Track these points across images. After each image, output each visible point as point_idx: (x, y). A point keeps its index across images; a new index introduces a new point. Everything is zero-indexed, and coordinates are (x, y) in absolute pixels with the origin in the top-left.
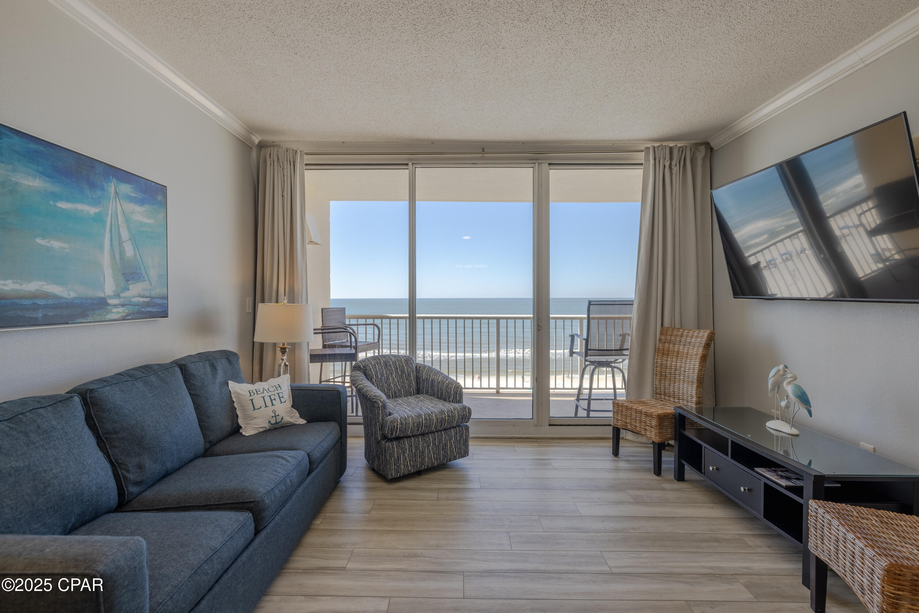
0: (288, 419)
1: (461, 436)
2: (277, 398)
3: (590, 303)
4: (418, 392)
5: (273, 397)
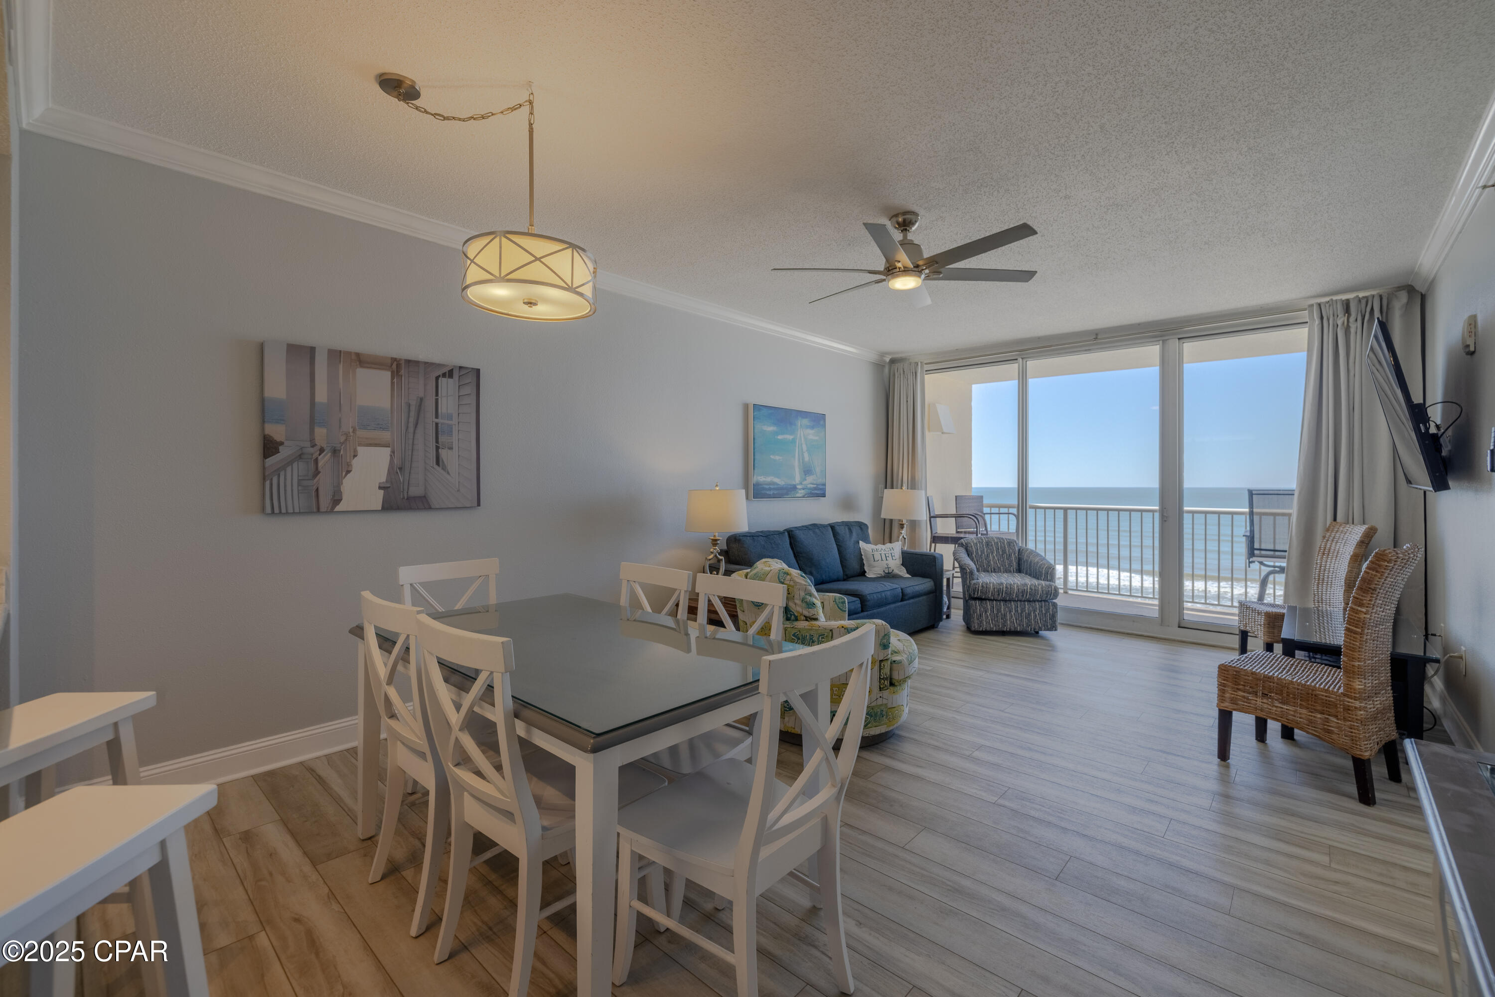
0: (896, 571)
1: (1047, 610)
2: (890, 556)
3: (1251, 493)
4: (1019, 571)
5: (887, 555)
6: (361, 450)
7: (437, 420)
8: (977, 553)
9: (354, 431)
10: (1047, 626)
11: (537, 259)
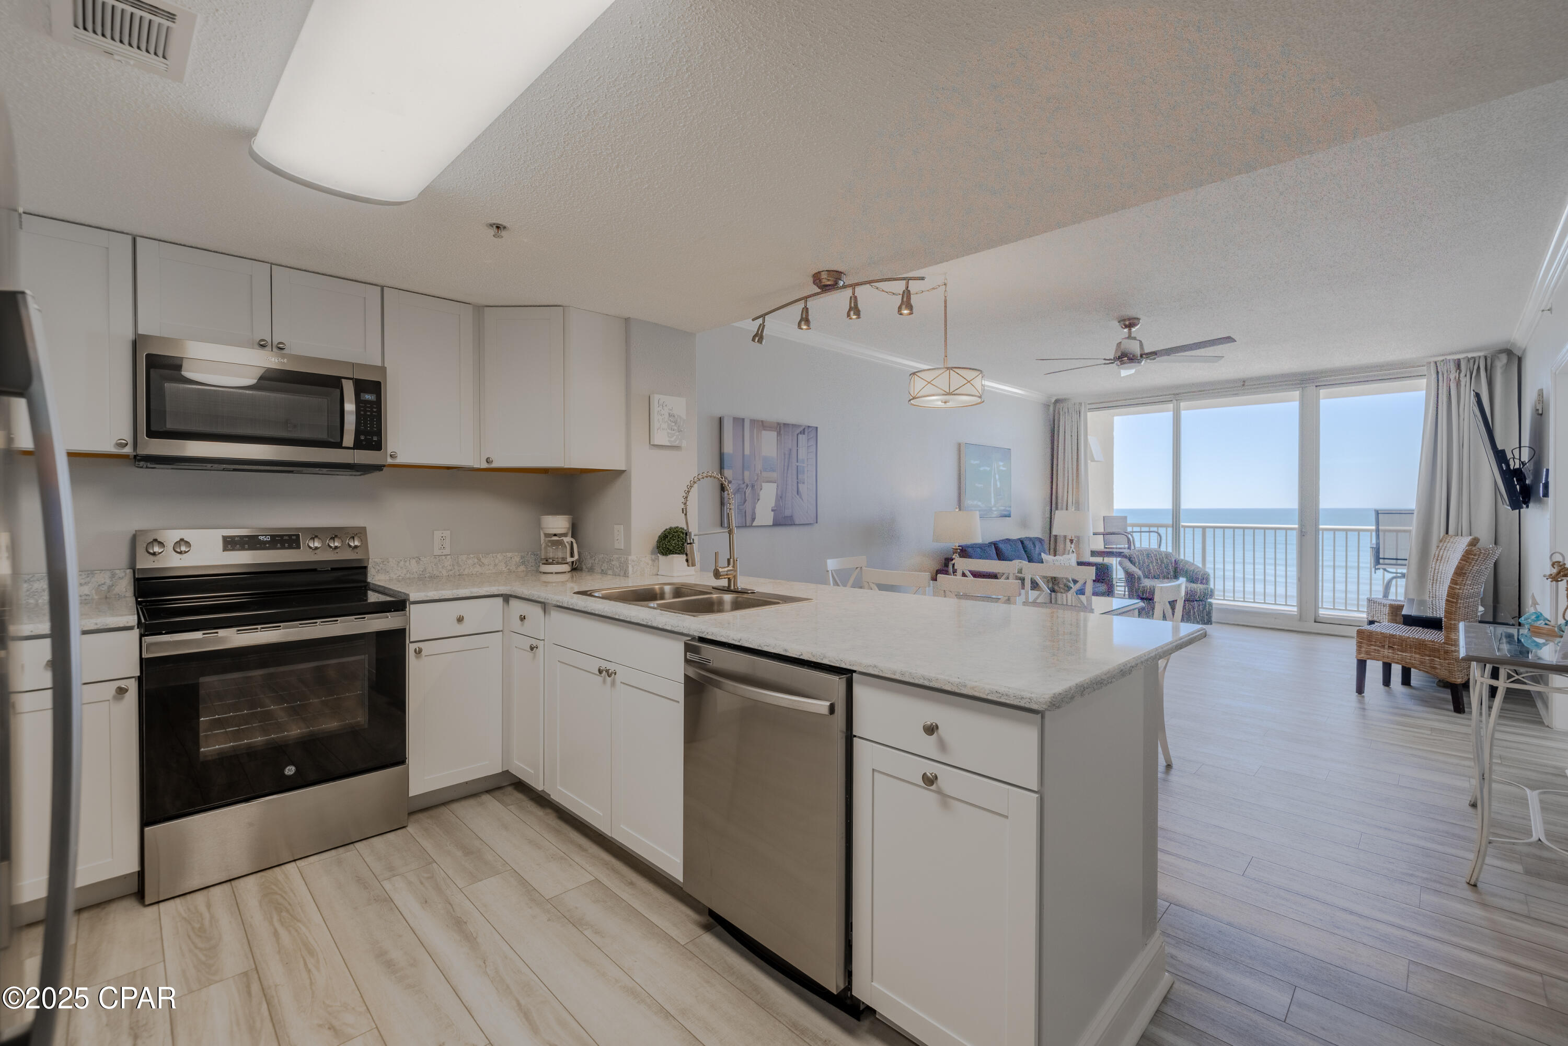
3: (1377, 513)
4: (1175, 576)
6: (763, 484)
7: (797, 464)
8: (1139, 563)
9: (761, 473)
10: (1204, 621)
11: (969, 382)
